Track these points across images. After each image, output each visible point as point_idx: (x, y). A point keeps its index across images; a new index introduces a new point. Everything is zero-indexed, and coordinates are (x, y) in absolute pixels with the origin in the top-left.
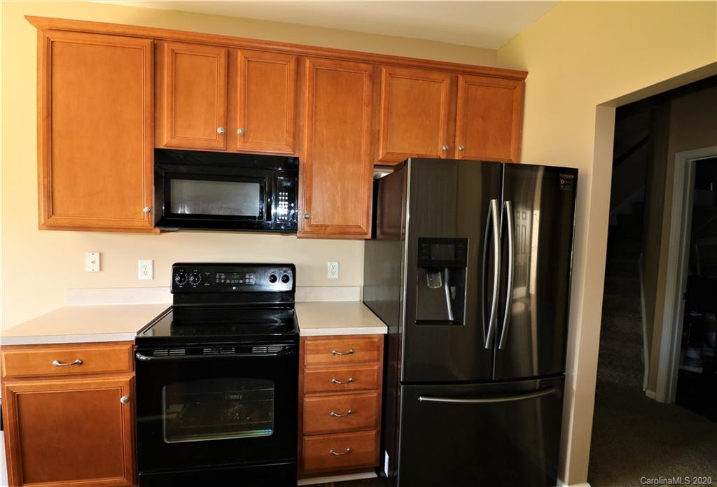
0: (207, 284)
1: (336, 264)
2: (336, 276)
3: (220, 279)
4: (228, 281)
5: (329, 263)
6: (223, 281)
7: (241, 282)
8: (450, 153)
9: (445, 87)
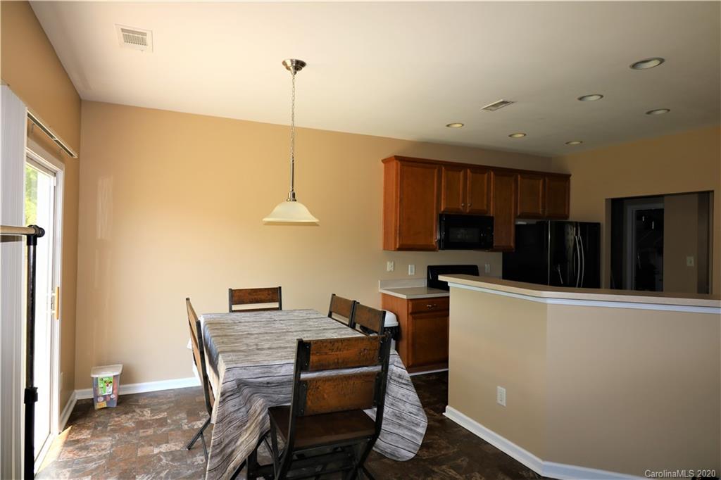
8: (544, 212)
9: (541, 182)
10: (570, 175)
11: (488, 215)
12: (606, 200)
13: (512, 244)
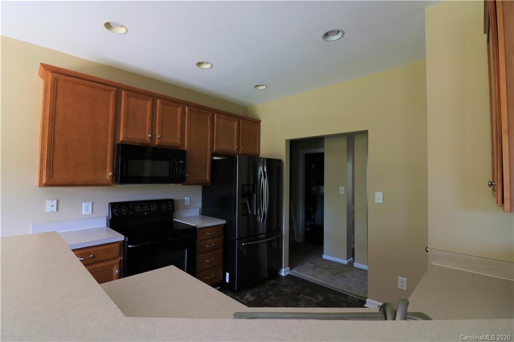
0: (131, 213)
1: (189, 198)
2: (189, 204)
3: (138, 209)
4: (142, 210)
5: (186, 198)
6: (139, 210)
7: (149, 210)
8: (238, 149)
9: (236, 123)
10: (261, 121)
11: (182, 149)
12: (286, 140)
13: (208, 178)
